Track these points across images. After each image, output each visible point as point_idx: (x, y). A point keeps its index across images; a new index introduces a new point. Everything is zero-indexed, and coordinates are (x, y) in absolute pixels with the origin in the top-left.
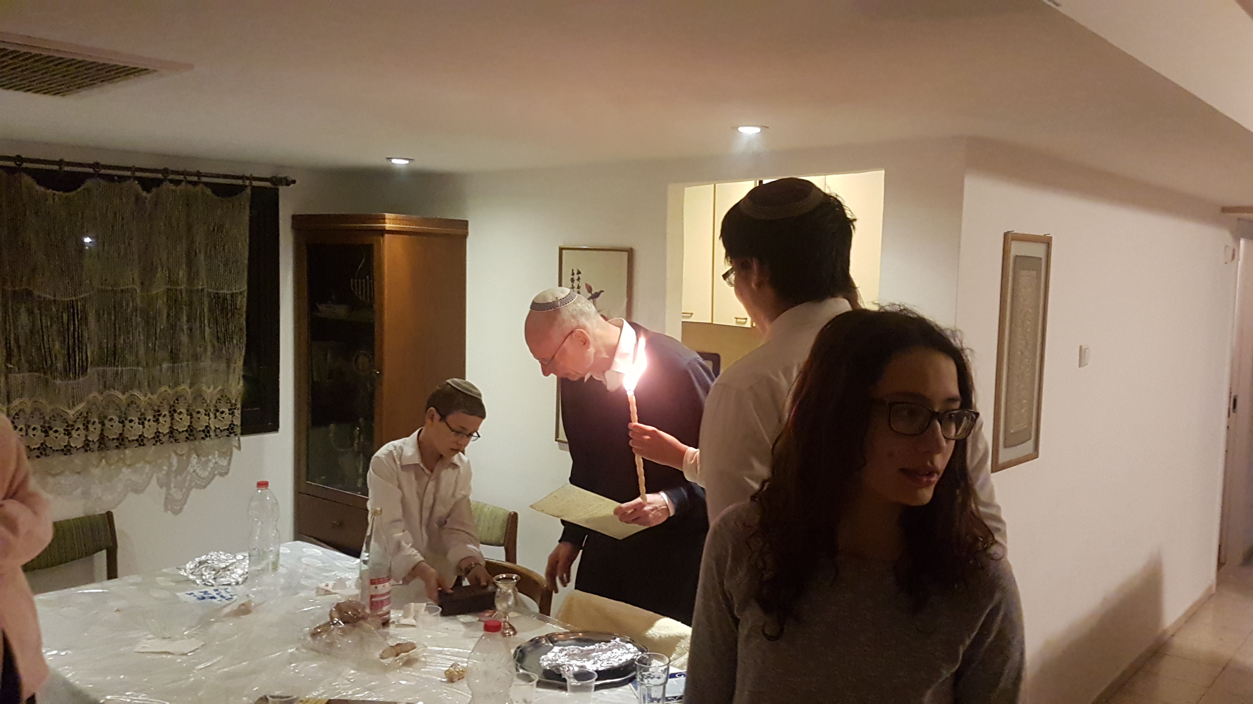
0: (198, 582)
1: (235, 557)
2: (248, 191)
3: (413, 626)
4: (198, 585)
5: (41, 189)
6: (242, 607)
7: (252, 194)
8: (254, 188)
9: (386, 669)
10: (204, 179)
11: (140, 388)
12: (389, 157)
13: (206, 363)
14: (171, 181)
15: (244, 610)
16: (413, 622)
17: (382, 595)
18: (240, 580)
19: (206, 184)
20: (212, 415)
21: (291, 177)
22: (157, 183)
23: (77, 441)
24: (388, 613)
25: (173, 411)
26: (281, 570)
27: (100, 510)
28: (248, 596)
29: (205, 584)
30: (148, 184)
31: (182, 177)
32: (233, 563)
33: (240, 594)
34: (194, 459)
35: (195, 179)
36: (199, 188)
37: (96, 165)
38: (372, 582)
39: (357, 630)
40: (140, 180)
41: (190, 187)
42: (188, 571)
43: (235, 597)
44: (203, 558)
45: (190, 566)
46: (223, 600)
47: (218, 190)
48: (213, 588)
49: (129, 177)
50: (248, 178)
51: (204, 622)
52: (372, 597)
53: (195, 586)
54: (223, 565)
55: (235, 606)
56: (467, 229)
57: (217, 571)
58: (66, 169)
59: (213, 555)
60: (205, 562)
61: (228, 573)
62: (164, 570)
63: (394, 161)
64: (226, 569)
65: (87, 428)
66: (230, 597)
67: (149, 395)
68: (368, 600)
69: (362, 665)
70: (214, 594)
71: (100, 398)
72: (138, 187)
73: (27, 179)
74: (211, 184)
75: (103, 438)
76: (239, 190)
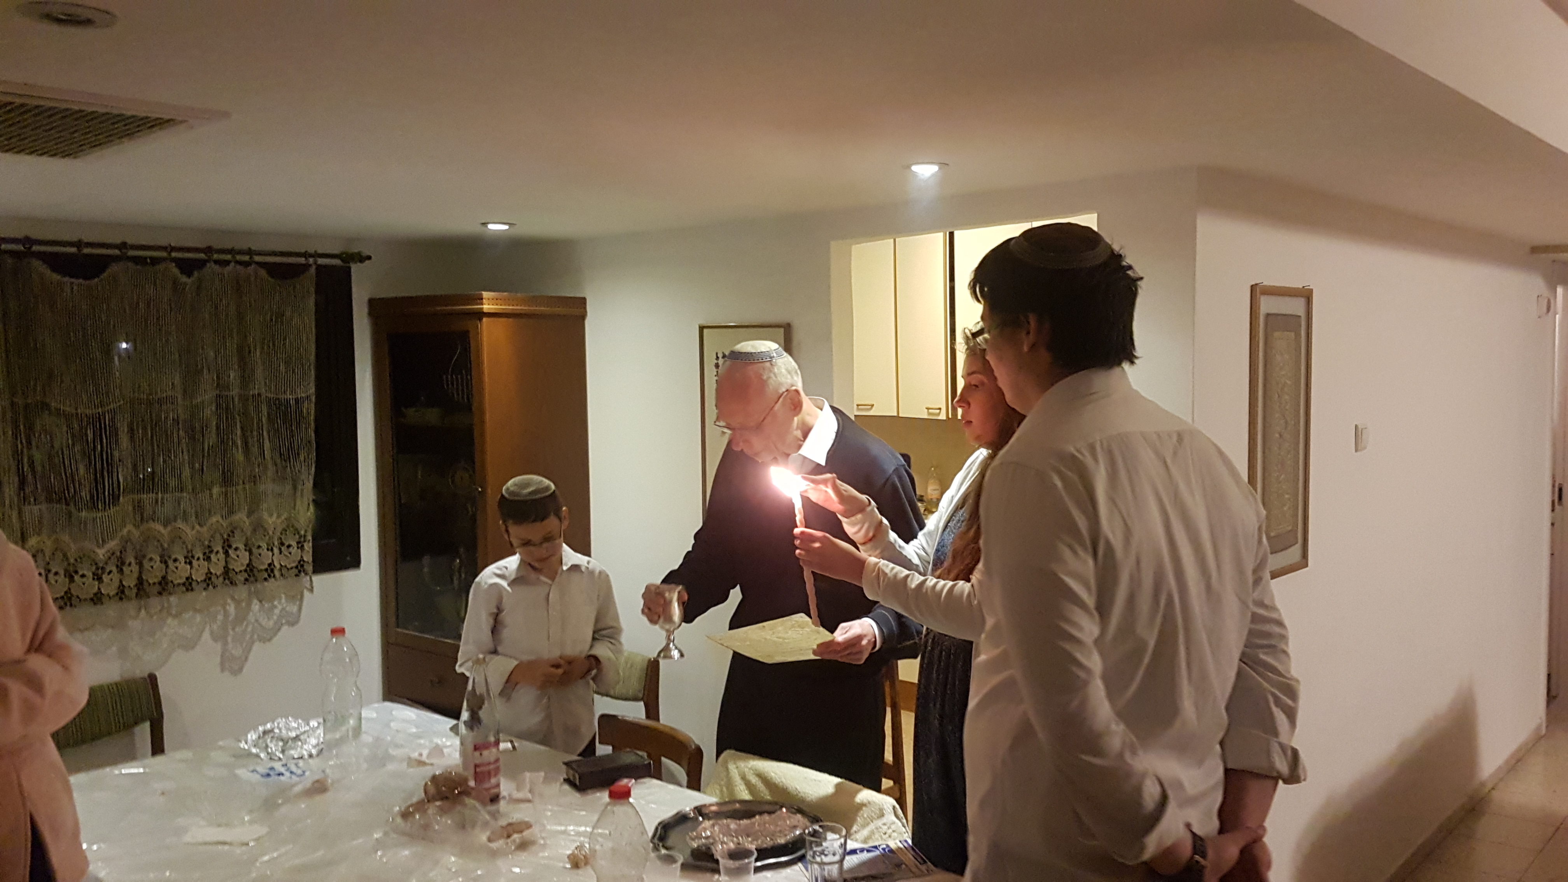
0: (262, 755)
1: (308, 724)
2: (313, 270)
3: (529, 801)
4: (262, 759)
5: (56, 277)
6: (316, 785)
7: (318, 274)
8: (319, 268)
9: (494, 854)
10: (257, 258)
11: (185, 519)
12: (483, 222)
13: (268, 486)
14: (216, 262)
15: (319, 788)
16: (529, 796)
17: (489, 764)
18: (314, 752)
19: (260, 264)
20: (276, 550)
21: (366, 252)
22: (201, 264)
23: (109, 586)
24: (498, 785)
25: (227, 546)
26: (366, 738)
27: (140, 672)
28: (323, 771)
29: (271, 759)
30: (188, 267)
31: (229, 257)
32: (305, 732)
33: (313, 771)
34: (256, 606)
35: (246, 258)
36: (251, 270)
37: (123, 246)
38: (476, 748)
39: (459, 808)
40: (180, 263)
41: (240, 268)
42: (249, 741)
43: (307, 773)
44: (269, 726)
45: (252, 736)
46: (293, 777)
47: (274, 270)
48: (280, 763)
49: (164, 259)
50: (311, 256)
51: (269, 805)
52: (476, 766)
53: (259, 761)
54: (293, 734)
55: (307, 783)
56: (585, 308)
57: (285, 741)
58: (86, 251)
59: (282, 722)
60: (272, 731)
61: (300, 743)
62: (221, 743)
63: (491, 227)
64: (297, 738)
65: (121, 571)
66: (302, 773)
67: (197, 527)
68: (472, 771)
69: (466, 851)
70: (282, 770)
71: (136, 533)
72: (176, 271)
73: (38, 265)
74: (266, 264)
75: (142, 583)
76: (300, 270)
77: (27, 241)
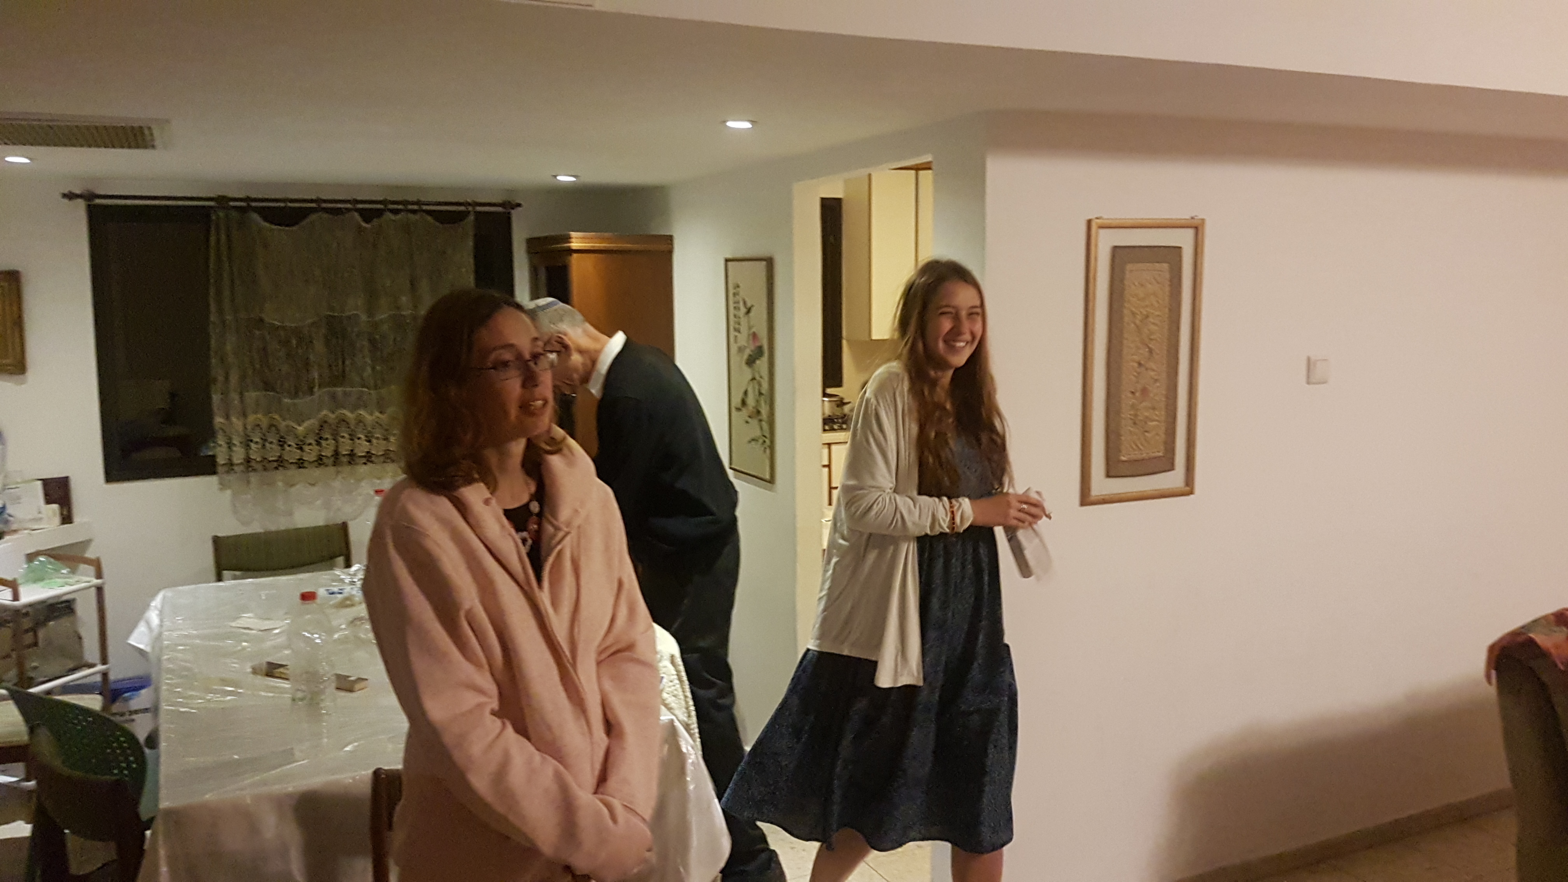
2: (472, 217)
5: (267, 225)
7: (476, 219)
8: (478, 214)
10: (425, 207)
11: (365, 407)
12: (554, 175)
14: (392, 211)
19: (428, 212)
21: (518, 201)
22: (379, 213)
23: (310, 454)
27: (336, 520)
30: (369, 215)
31: (400, 207)
35: (415, 207)
36: (416, 217)
37: (317, 201)
40: (361, 212)
41: (411, 216)
47: (441, 217)
49: (348, 210)
50: (469, 204)
56: (673, 244)
58: (290, 204)
63: (559, 178)
65: (319, 444)
67: (377, 414)
71: (331, 416)
72: (359, 218)
73: (255, 216)
74: (433, 211)
75: (336, 454)
76: (462, 216)
77: (248, 199)
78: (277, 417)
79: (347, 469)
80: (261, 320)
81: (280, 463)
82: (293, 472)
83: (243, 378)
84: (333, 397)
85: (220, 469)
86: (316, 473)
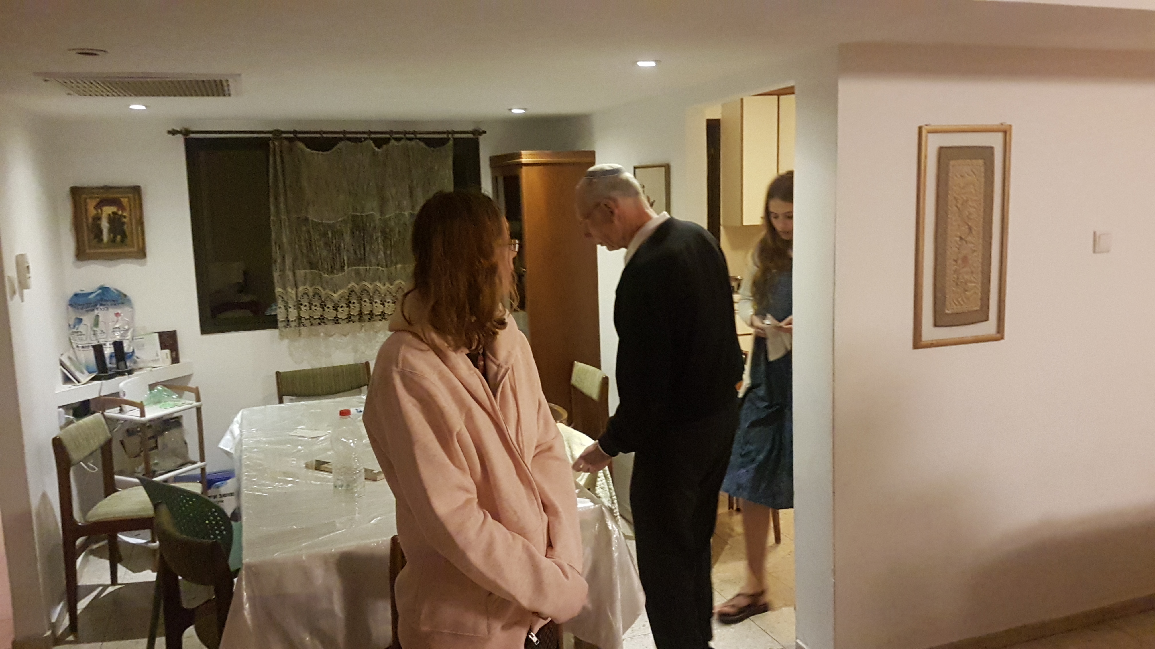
2: (451, 142)
5: (309, 150)
7: (455, 144)
8: (455, 139)
10: (419, 136)
12: (510, 108)
14: (395, 139)
19: (420, 139)
21: (485, 129)
22: (387, 141)
23: (342, 314)
30: (380, 142)
31: (402, 136)
35: (412, 136)
36: (413, 143)
37: (344, 132)
40: (375, 140)
41: (408, 142)
47: (430, 142)
49: (365, 139)
50: (450, 133)
56: (594, 157)
58: (325, 136)
63: (514, 111)
65: (349, 307)
71: (356, 287)
72: (373, 145)
73: (301, 145)
74: (424, 138)
75: (361, 314)
76: (444, 142)
77: (295, 132)
78: (320, 288)
79: (367, 324)
80: (306, 219)
81: (322, 320)
82: (330, 327)
83: (295, 259)
84: (358, 273)
85: (280, 325)
86: (347, 327)
